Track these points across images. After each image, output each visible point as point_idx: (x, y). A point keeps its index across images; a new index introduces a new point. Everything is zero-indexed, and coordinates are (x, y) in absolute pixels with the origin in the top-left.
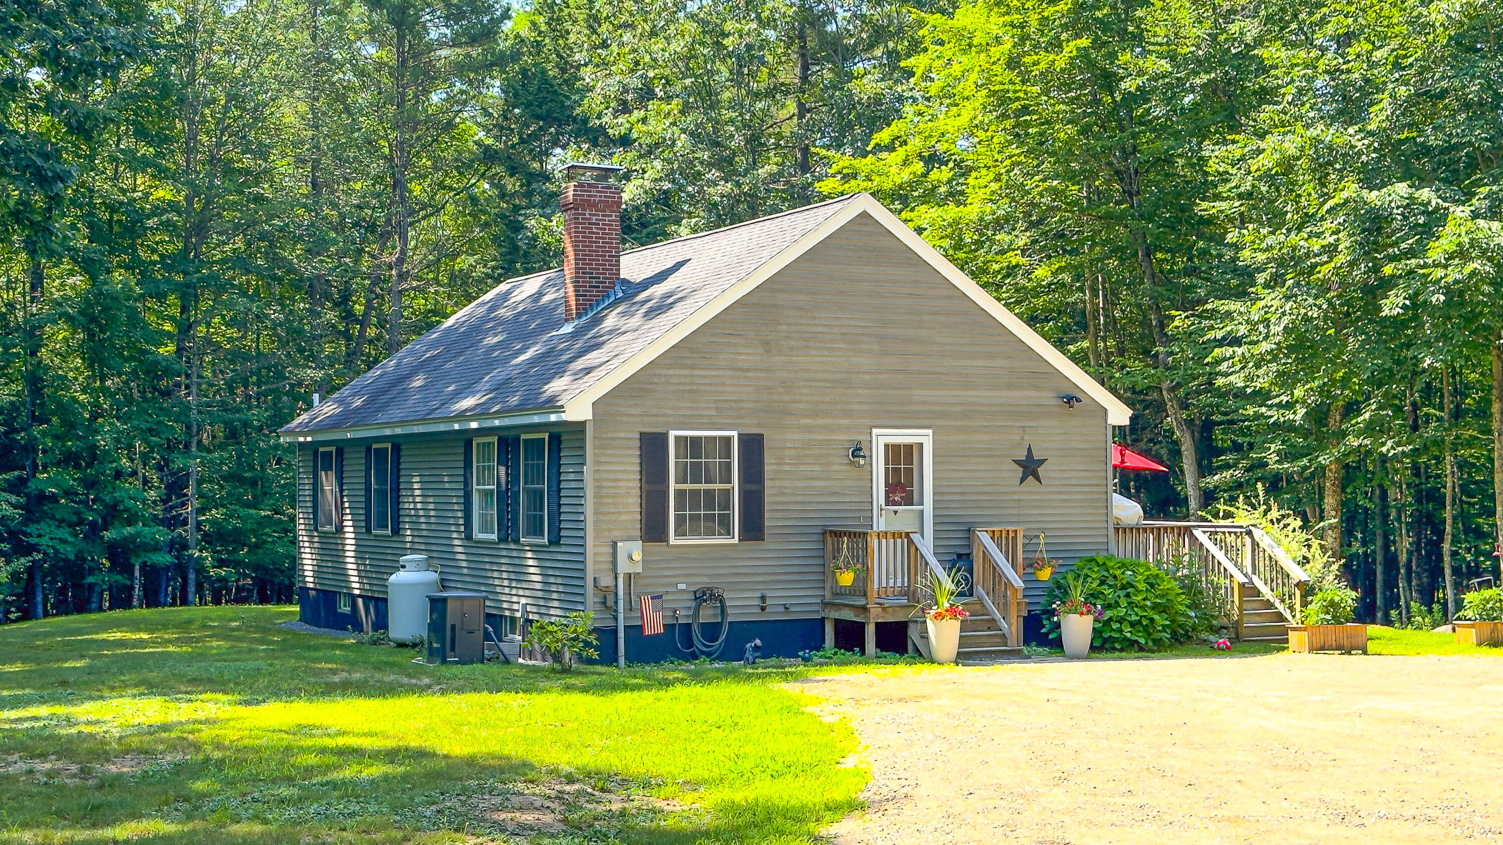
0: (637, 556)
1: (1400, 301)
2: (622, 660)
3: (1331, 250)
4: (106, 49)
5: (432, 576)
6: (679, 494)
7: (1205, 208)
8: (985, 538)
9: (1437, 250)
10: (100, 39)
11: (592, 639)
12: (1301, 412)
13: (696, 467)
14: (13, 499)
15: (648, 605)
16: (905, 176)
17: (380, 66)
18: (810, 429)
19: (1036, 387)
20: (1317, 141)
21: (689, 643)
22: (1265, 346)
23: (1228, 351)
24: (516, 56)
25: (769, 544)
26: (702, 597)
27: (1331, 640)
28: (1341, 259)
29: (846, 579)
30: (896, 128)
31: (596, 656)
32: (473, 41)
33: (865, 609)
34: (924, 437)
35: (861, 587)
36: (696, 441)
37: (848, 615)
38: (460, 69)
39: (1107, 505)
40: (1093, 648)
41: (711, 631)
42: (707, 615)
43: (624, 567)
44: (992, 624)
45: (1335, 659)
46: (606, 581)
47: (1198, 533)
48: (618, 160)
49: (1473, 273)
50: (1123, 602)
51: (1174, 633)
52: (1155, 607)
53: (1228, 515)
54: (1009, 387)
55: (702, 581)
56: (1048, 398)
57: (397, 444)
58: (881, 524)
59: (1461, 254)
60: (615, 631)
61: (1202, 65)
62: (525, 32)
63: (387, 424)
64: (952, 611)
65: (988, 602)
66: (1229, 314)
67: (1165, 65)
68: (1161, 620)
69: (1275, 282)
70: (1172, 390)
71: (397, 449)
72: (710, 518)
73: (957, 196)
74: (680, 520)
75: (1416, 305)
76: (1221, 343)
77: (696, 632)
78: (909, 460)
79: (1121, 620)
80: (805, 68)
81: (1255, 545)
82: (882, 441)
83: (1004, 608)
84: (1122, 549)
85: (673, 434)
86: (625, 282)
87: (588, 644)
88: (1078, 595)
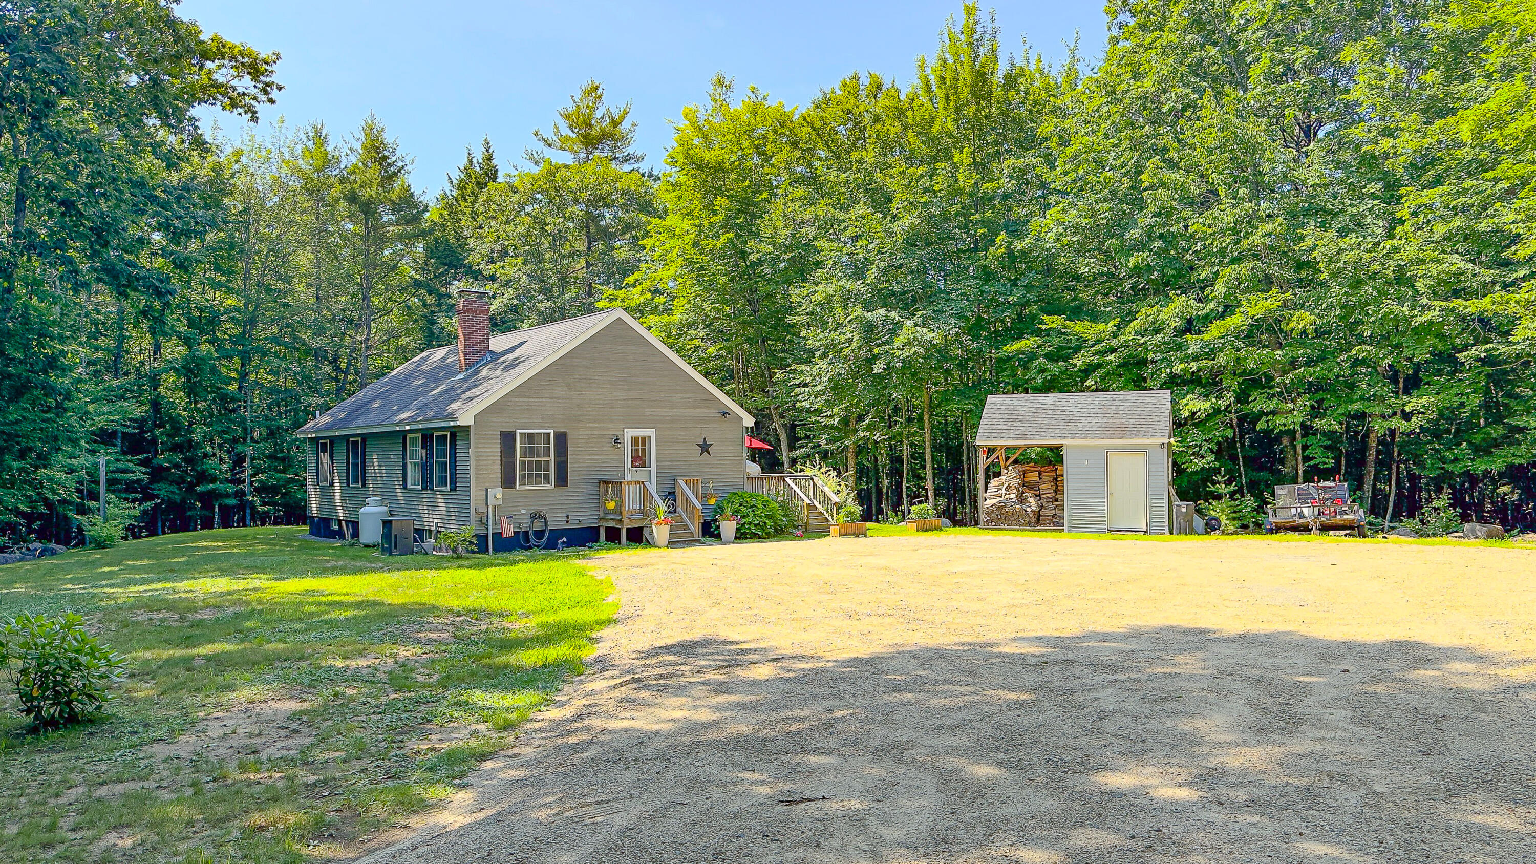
0: (499, 496)
1: (882, 366)
2: (491, 550)
3: (850, 341)
4: (197, 223)
5: (386, 509)
6: (522, 463)
7: (790, 319)
8: (682, 483)
9: (899, 341)
10: (194, 217)
11: (474, 540)
12: (837, 420)
13: (531, 449)
14: (144, 469)
15: (504, 521)
16: (642, 300)
17: (355, 234)
18: (592, 429)
19: (708, 407)
20: (842, 287)
21: (528, 541)
22: (819, 388)
23: (802, 390)
24: (431, 232)
25: (570, 488)
26: (534, 517)
27: (850, 531)
28: (855, 345)
29: (611, 505)
30: (637, 275)
31: (476, 549)
32: (408, 223)
33: (621, 521)
34: (651, 433)
35: (619, 510)
36: (531, 436)
37: (612, 524)
38: (400, 237)
39: (744, 464)
40: (736, 538)
41: (539, 534)
42: (538, 526)
43: (491, 502)
44: (686, 527)
45: (851, 540)
46: (482, 509)
47: (787, 479)
48: (489, 288)
49: (915, 353)
50: (751, 515)
51: (776, 529)
52: (766, 516)
53: (802, 470)
54: (695, 407)
55: (535, 509)
56: (713, 413)
57: (365, 438)
58: (629, 477)
59: (909, 343)
60: (487, 536)
61: (790, 248)
62: (436, 219)
63: (358, 428)
64: (666, 521)
65: (684, 516)
66: (802, 372)
67: (770, 248)
68: (769, 523)
69: (824, 356)
70: (776, 409)
71: (364, 441)
72: (538, 476)
73: (668, 311)
74: (523, 477)
75: (888, 368)
76: (799, 386)
77: (531, 536)
78: (644, 444)
79: (750, 523)
80: (590, 243)
81: (815, 485)
82: (630, 435)
83: (692, 520)
84: (750, 488)
85: (518, 432)
86: (492, 352)
87: (471, 543)
88: (728, 511)
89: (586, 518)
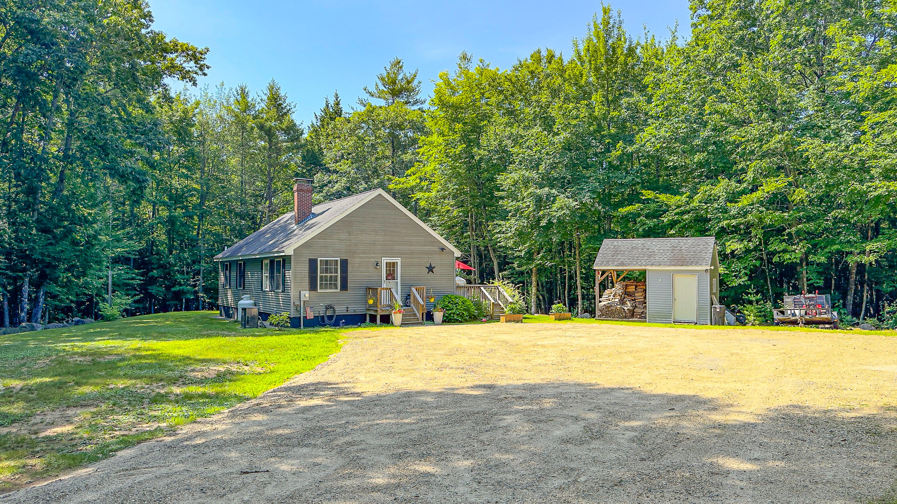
0: (307, 295)
1: (545, 221)
2: (302, 327)
3: (528, 207)
4: (160, 143)
5: (252, 302)
6: (321, 277)
7: (497, 194)
8: (414, 290)
9: (555, 207)
10: (159, 140)
11: (288, 320)
12: (523, 253)
13: (327, 269)
14: (142, 278)
15: (308, 310)
16: (414, 183)
17: (264, 148)
18: (362, 258)
19: (433, 246)
20: (524, 175)
21: (324, 322)
22: (509, 234)
23: (499, 235)
24: (305, 145)
25: (349, 291)
26: (328, 307)
27: (512, 319)
28: (531, 209)
29: (371, 302)
30: (412, 169)
31: (289, 325)
32: (292, 141)
33: (377, 311)
34: (398, 260)
35: (375, 304)
36: (327, 261)
37: (372, 313)
38: (289, 149)
39: (454, 280)
40: (443, 322)
41: (330, 318)
42: (329, 313)
43: (303, 299)
44: (415, 315)
45: (512, 324)
46: (297, 303)
47: (482, 288)
48: (334, 177)
49: (564, 214)
50: (455, 308)
51: (470, 317)
52: (464, 310)
53: (493, 283)
54: (424, 245)
55: (328, 303)
56: (436, 249)
57: (245, 261)
58: (384, 286)
59: (562, 208)
60: (300, 318)
61: (497, 152)
62: (309, 139)
63: (241, 256)
64: (400, 311)
65: (414, 308)
66: (500, 225)
67: (486, 153)
68: (466, 313)
69: (514, 216)
71: (244, 263)
72: (331, 284)
73: (429, 190)
74: (321, 284)
75: (550, 223)
76: (497, 233)
77: (326, 318)
78: (394, 267)
79: (454, 314)
80: (394, 151)
81: (499, 292)
82: (385, 261)
83: (418, 310)
84: (460, 293)
85: (319, 259)
86: (313, 214)
87: (287, 322)
88: (439, 307)
89: (357, 309)
